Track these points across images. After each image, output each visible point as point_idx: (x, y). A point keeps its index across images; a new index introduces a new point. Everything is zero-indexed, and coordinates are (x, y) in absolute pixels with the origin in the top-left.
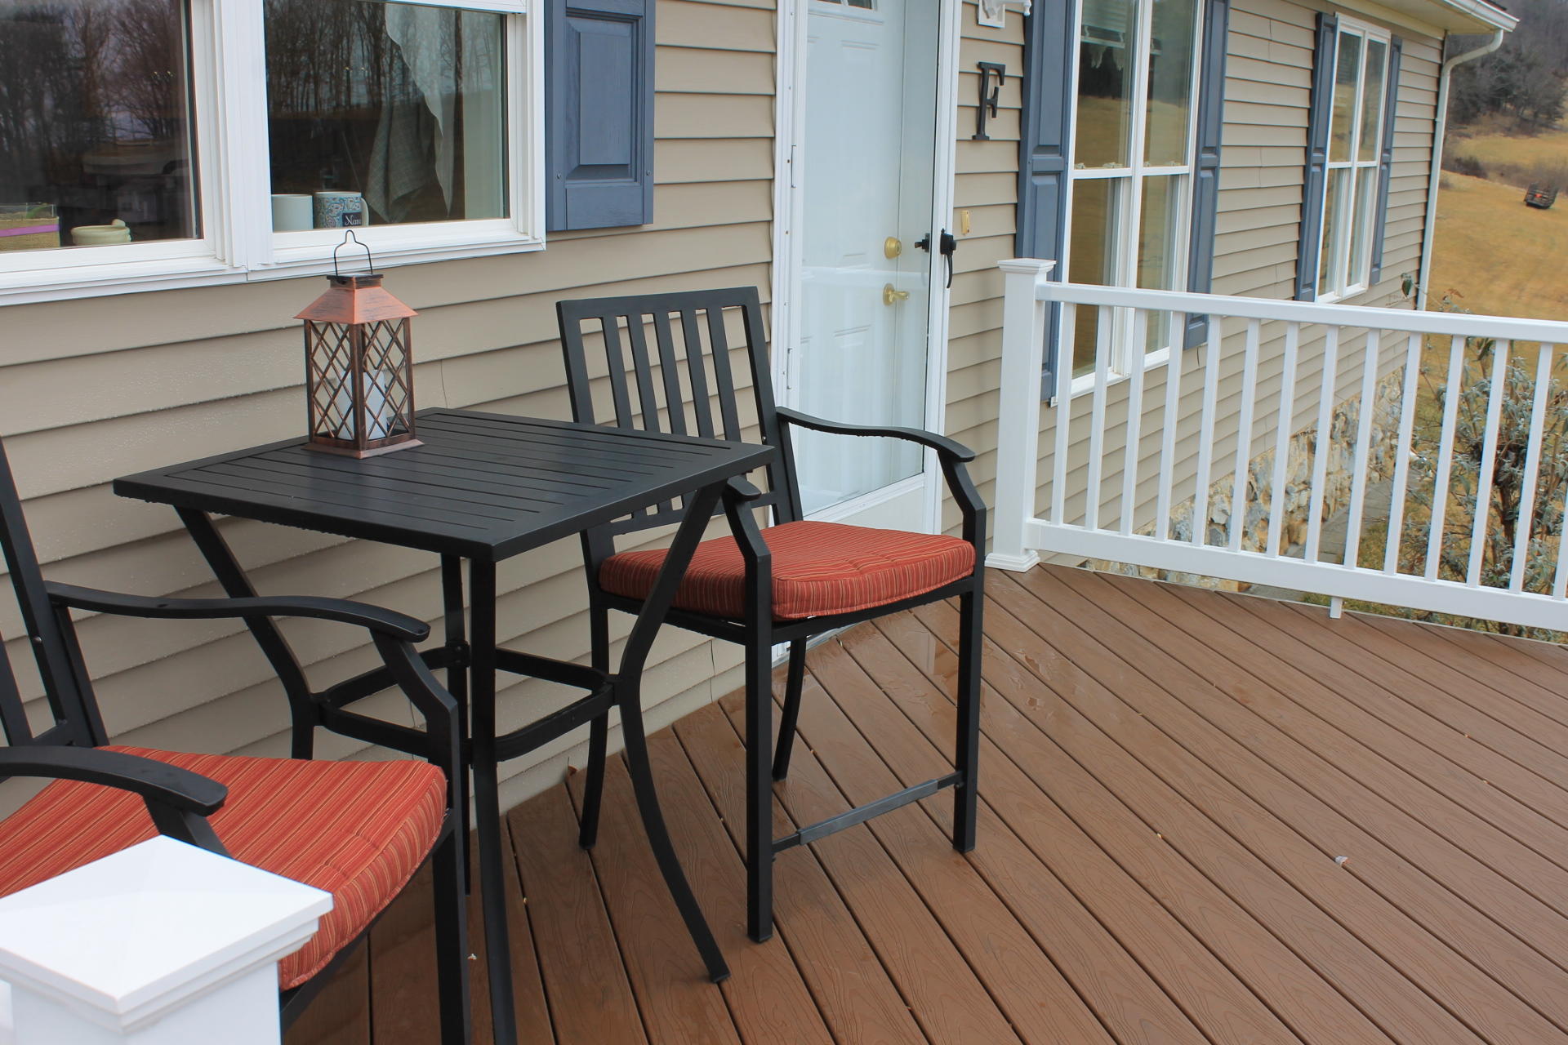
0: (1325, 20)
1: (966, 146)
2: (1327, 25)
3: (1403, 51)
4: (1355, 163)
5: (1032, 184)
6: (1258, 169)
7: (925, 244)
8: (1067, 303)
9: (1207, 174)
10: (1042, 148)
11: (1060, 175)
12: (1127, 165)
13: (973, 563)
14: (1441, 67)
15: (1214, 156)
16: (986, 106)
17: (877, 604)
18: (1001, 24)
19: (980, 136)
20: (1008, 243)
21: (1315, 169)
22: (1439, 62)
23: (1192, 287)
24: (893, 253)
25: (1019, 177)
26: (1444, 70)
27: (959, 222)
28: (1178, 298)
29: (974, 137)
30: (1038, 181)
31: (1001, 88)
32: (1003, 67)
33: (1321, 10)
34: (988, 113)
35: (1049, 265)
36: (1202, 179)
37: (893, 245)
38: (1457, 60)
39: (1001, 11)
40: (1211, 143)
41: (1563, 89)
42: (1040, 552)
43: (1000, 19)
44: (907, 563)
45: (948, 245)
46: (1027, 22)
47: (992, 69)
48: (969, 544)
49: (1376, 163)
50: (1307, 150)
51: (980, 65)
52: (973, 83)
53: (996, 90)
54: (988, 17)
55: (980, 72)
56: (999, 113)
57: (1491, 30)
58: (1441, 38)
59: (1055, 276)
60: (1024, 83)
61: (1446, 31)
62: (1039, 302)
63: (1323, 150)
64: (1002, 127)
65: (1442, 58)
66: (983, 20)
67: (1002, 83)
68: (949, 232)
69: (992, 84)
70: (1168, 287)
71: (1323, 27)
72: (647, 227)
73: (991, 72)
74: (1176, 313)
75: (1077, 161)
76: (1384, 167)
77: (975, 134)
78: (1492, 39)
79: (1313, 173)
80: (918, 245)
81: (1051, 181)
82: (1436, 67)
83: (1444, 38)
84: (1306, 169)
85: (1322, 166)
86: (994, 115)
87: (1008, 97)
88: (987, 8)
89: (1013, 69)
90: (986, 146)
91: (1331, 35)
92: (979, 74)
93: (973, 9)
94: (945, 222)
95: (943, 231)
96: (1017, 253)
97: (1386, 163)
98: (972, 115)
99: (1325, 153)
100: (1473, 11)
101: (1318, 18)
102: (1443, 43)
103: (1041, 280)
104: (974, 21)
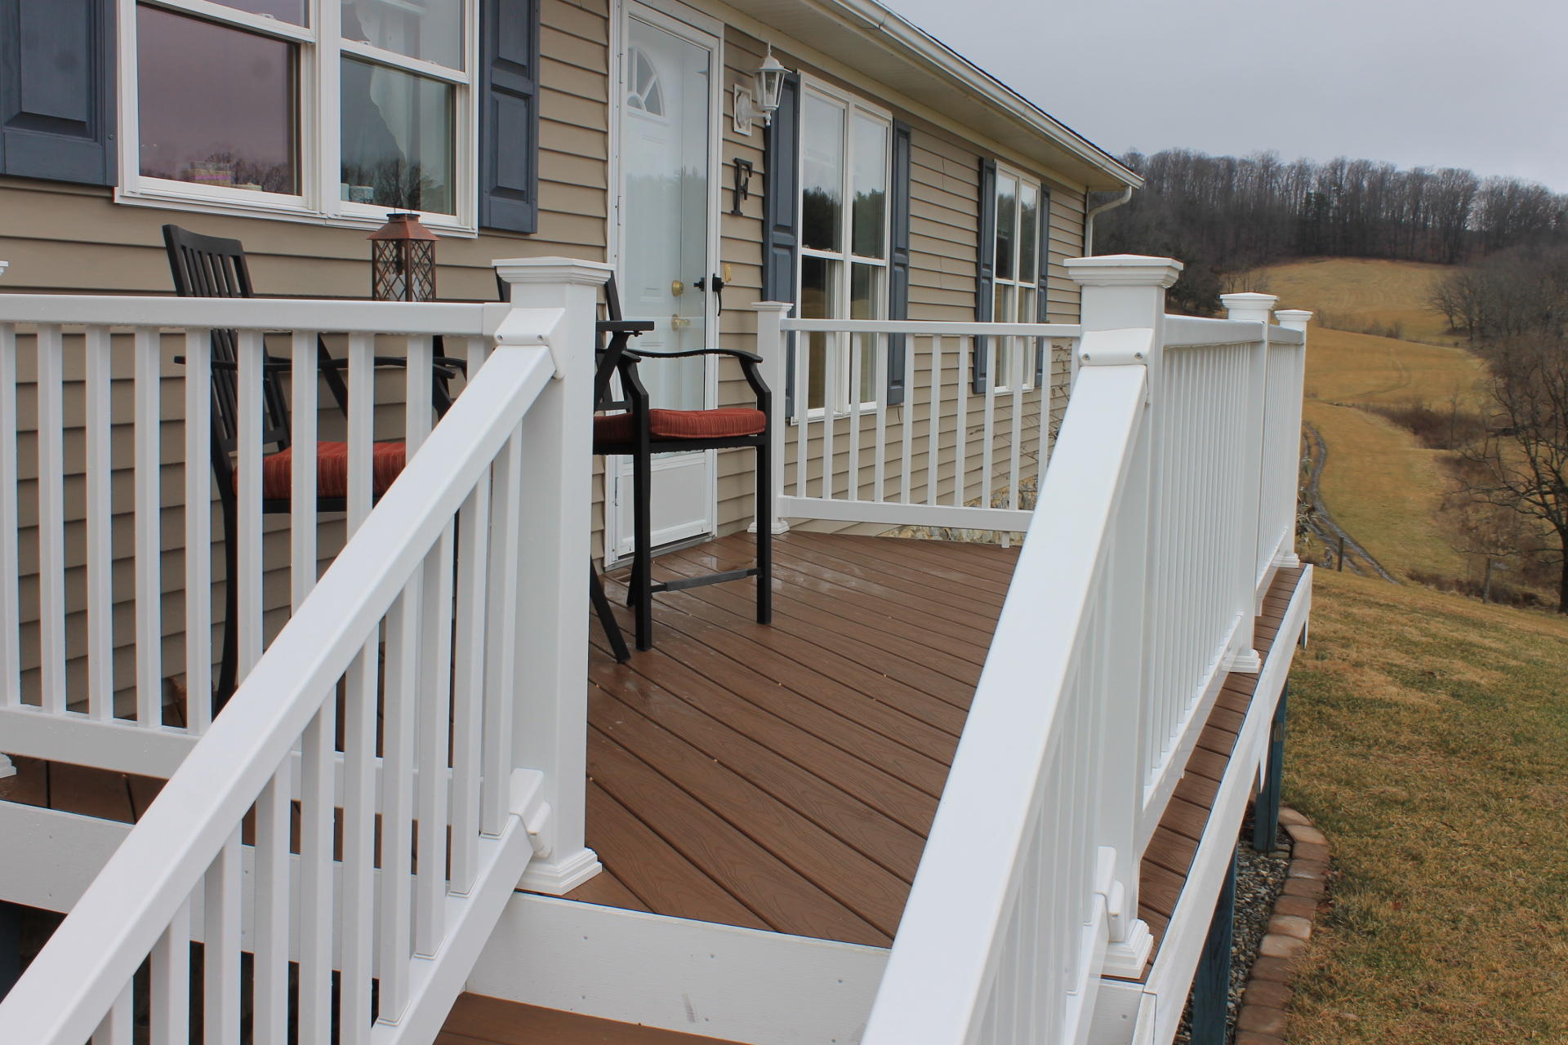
0: (985, 163)
1: (727, 217)
2: (988, 168)
3: (1052, 198)
4: (1016, 282)
5: (773, 253)
6: (938, 274)
7: (701, 285)
8: (802, 332)
9: (899, 269)
10: (779, 228)
11: (792, 249)
12: (840, 252)
13: (765, 424)
14: (1085, 216)
15: (903, 256)
16: (739, 192)
17: (710, 436)
18: (749, 133)
19: (736, 213)
20: (757, 294)
21: (984, 281)
22: (1083, 211)
23: (893, 316)
24: (678, 292)
25: (764, 247)
26: (1087, 219)
27: (724, 272)
28: (882, 324)
29: (732, 212)
30: (778, 251)
31: (750, 179)
32: (751, 164)
33: (982, 156)
34: (742, 197)
35: (788, 306)
36: (896, 272)
37: (678, 286)
38: (1098, 211)
39: (748, 123)
40: (901, 245)
41: (1220, 284)
42: (787, 519)
43: (748, 129)
44: (727, 415)
45: (718, 285)
46: (766, 132)
47: (743, 164)
48: (761, 413)
49: (1034, 285)
50: (977, 265)
51: (736, 161)
52: (731, 173)
53: (747, 180)
54: (740, 127)
55: (735, 165)
56: (749, 197)
57: (1123, 186)
58: (1084, 193)
59: (792, 314)
60: (765, 179)
61: (1087, 187)
62: (782, 331)
63: (990, 267)
64: (751, 208)
65: (1085, 210)
66: (736, 129)
67: (750, 176)
68: (718, 276)
69: (743, 177)
70: (874, 318)
71: (984, 170)
72: (533, 236)
73: (743, 167)
74: (882, 334)
75: (804, 243)
76: (1042, 290)
77: (733, 209)
78: (1123, 194)
79: (983, 284)
80: (696, 285)
81: (786, 253)
82: (1081, 216)
83: (1086, 193)
84: (977, 280)
85: (990, 279)
86: (746, 198)
87: (755, 186)
88: (739, 121)
89: (758, 167)
90: (740, 221)
91: (991, 176)
92: (735, 167)
93: (730, 120)
94: (714, 269)
95: (714, 275)
96: (763, 297)
97: (1043, 287)
98: (730, 196)
99: (992, 270)
100: (1103, 166)
101: (980, 162)
102: (1085, 197)
103: (783, 316)
104: (730, 129)
